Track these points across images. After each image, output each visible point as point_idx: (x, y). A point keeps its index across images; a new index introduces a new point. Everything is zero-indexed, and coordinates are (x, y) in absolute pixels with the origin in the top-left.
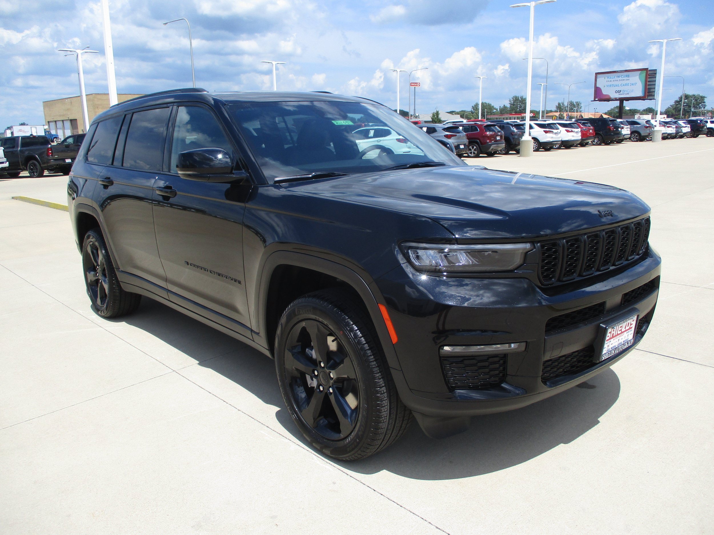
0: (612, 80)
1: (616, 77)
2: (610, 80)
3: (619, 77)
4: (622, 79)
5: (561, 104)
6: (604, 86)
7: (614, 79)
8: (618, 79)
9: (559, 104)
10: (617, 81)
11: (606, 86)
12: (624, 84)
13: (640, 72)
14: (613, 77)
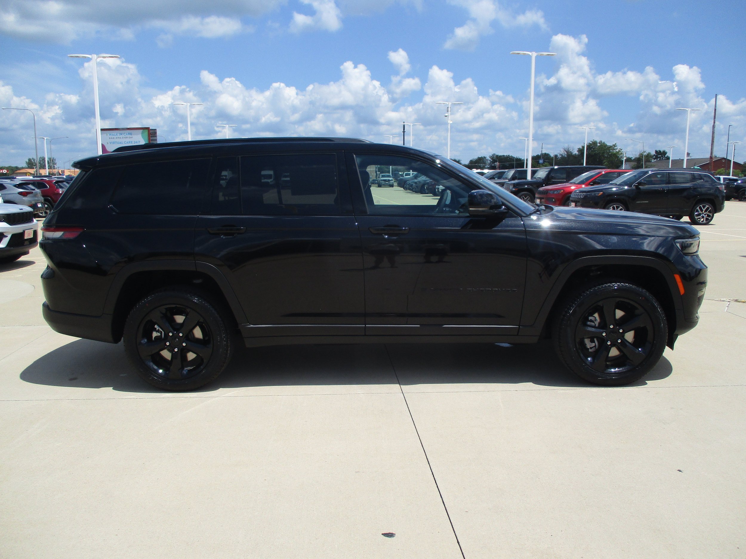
0: (115, 137)
1: (118, 134)
2: (113, 137)
3: (122, 135)
4: (125, 136)
5: (32, 160)
6: (108, 143)
7: (117, 136)
8: (121, 136)
9: (30, 160)
10: (120, 138)
11: (109, 143)
12: (127, 142)
13: (142, 130)
14: (115, 134)
